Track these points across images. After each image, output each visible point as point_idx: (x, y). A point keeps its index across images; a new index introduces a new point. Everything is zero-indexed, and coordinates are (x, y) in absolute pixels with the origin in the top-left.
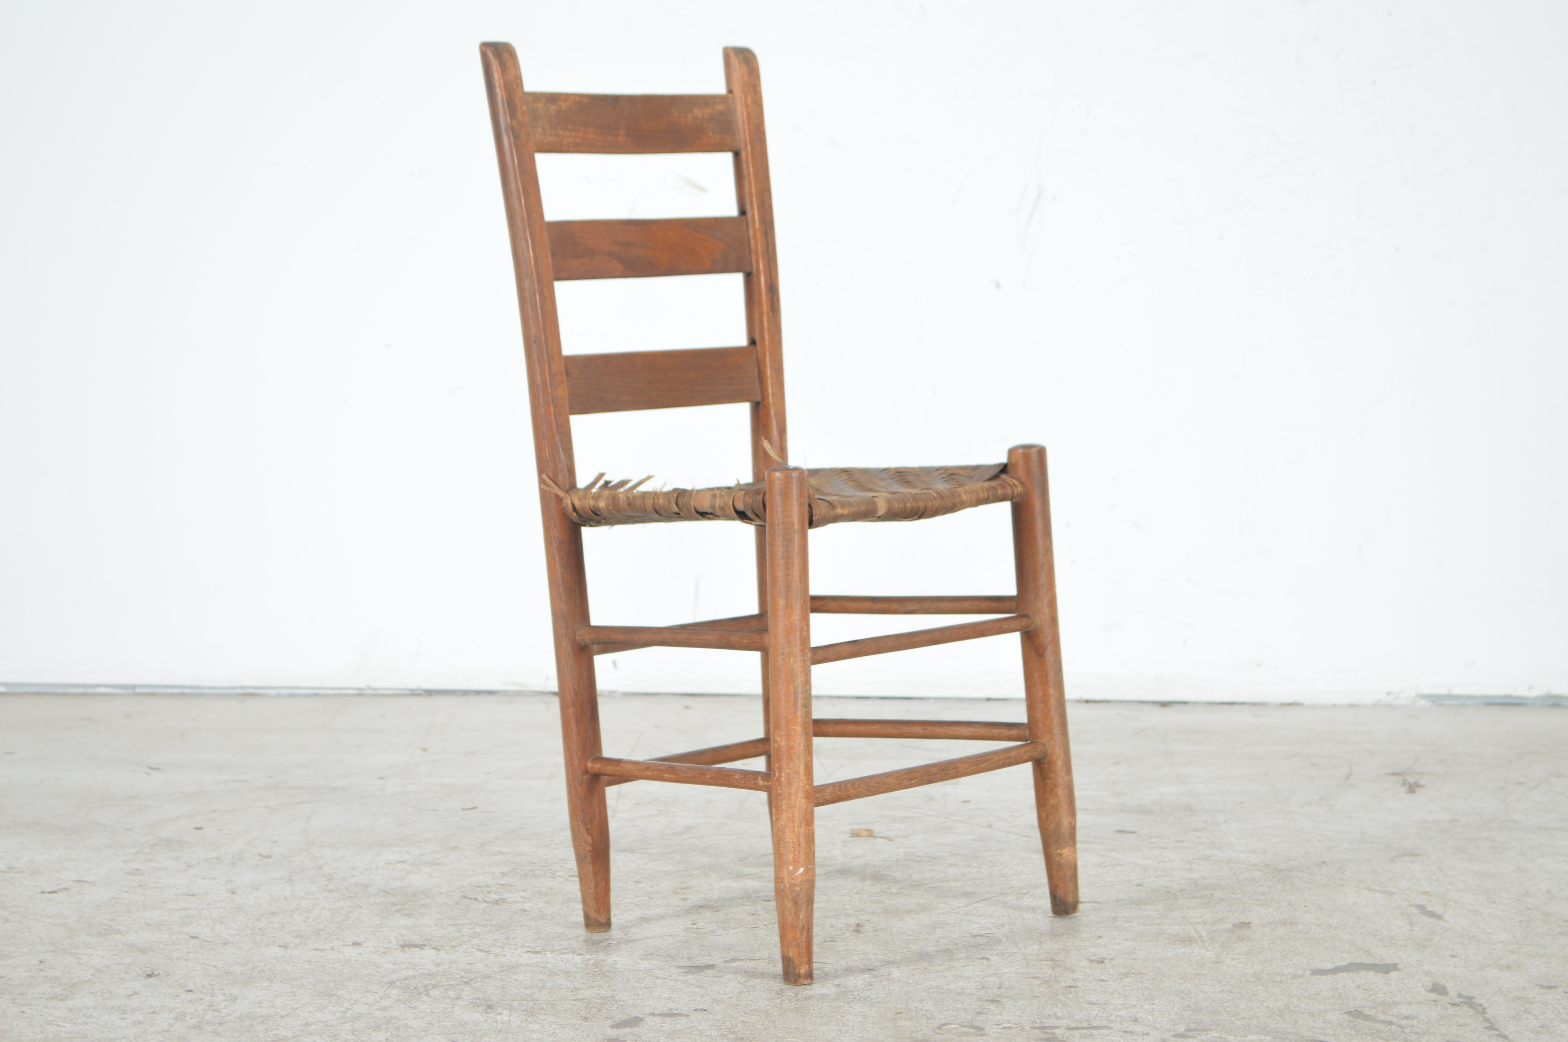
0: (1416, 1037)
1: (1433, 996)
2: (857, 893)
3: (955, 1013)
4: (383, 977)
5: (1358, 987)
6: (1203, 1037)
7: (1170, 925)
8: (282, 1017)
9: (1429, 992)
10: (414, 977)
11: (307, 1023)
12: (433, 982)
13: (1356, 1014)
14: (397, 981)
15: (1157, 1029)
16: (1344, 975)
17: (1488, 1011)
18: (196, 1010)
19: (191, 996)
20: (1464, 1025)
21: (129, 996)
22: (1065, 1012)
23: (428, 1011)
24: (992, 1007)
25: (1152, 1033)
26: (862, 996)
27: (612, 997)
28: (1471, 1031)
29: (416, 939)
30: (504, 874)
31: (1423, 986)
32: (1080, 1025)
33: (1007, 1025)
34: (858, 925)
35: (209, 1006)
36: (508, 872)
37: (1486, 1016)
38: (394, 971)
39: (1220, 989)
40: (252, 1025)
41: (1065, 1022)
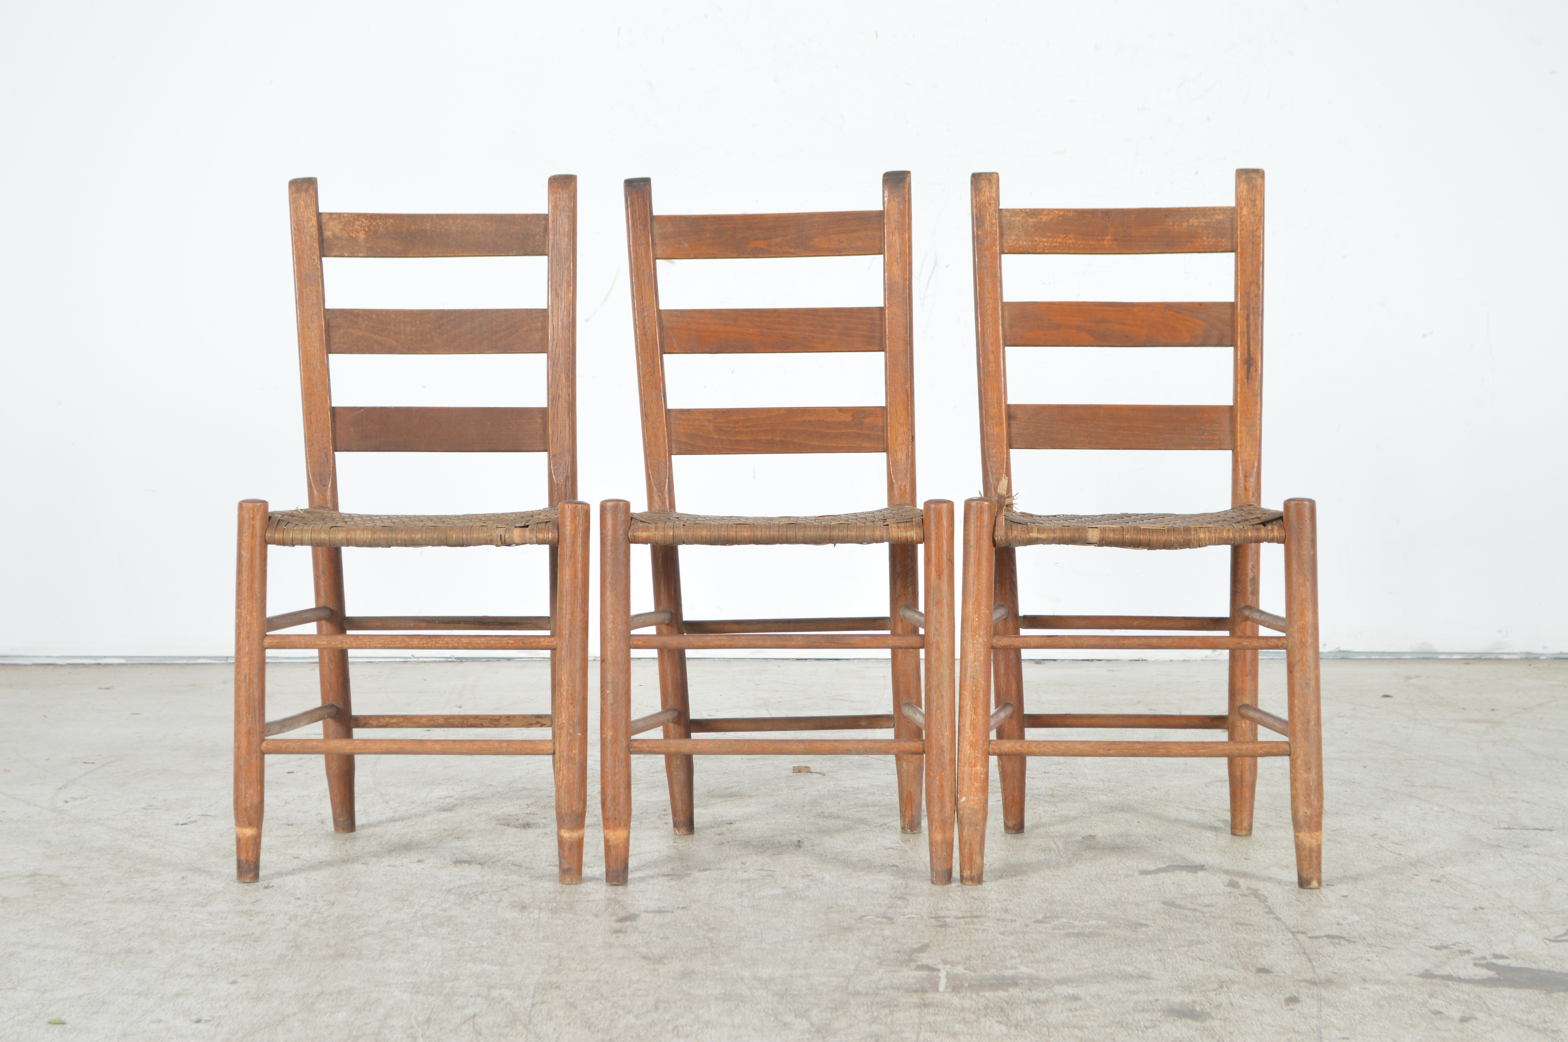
0: (1214, 920)
1: (1229, 889)
2: (798, 817)
3: (872, 907)
4: (443, 886)
5: (1174, 883)
6: (1056, 923)
7: (1035, 838)
8: (369, 917)
9: (1225, 886)
10: (466, 886)
11: (389, 921)
12: (480, 889)
13: (1171, 904)
14: (453, 889)
15: (1022, 917)
16: (1164, 874)
17: (1269, 900)
18: (304, 913)
19: (300, 902)
20: (1250, 910)
21: (253, 903)
22: (954, 905)
23: (478, 911)
24: (900, 902)
25: (1018, 920)
26: (802, 895)
27: (615, 898)
28: (1255, 915)
29: (465, 857)
30: (528, 806)
31: (1222, 882)
32: (965, 915)
33: (911, 916)
34: (799, 841)
35: (314, 909)
36: (532, 804)
37: (1267, 903)
38: (450, 881)
39: (1071, 887)
40: (347, 924)
41: (954, 913)
